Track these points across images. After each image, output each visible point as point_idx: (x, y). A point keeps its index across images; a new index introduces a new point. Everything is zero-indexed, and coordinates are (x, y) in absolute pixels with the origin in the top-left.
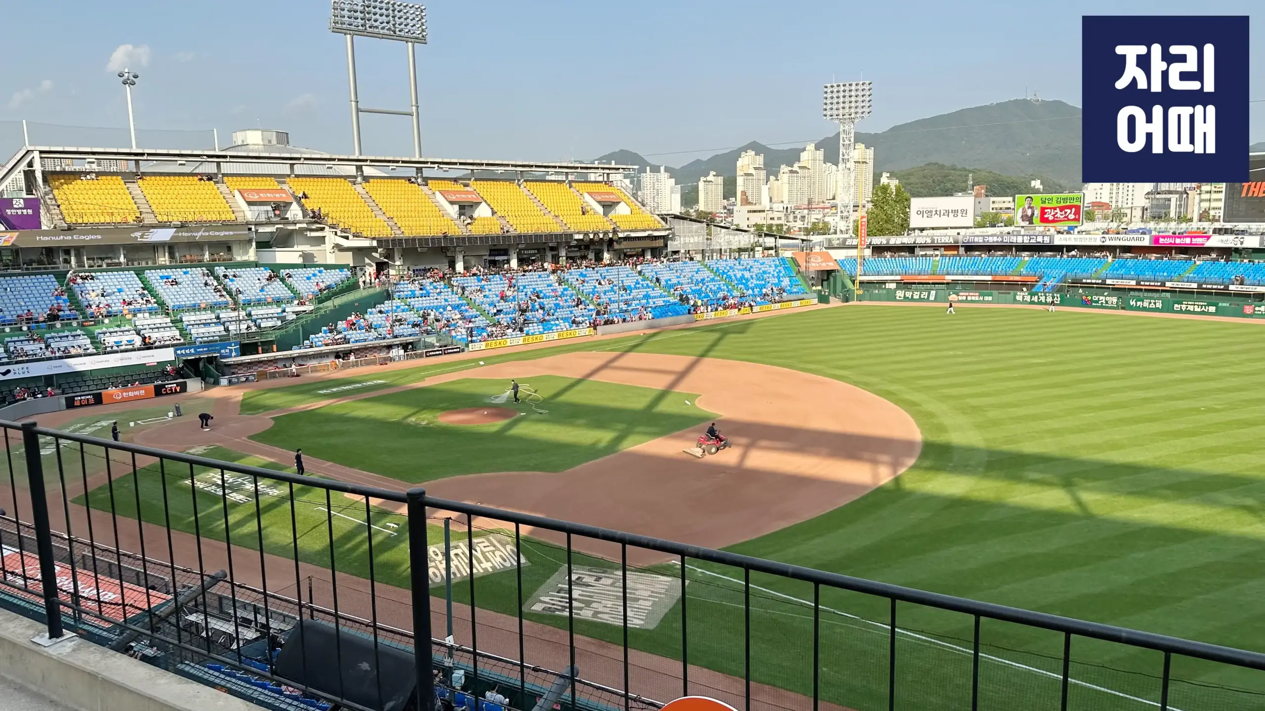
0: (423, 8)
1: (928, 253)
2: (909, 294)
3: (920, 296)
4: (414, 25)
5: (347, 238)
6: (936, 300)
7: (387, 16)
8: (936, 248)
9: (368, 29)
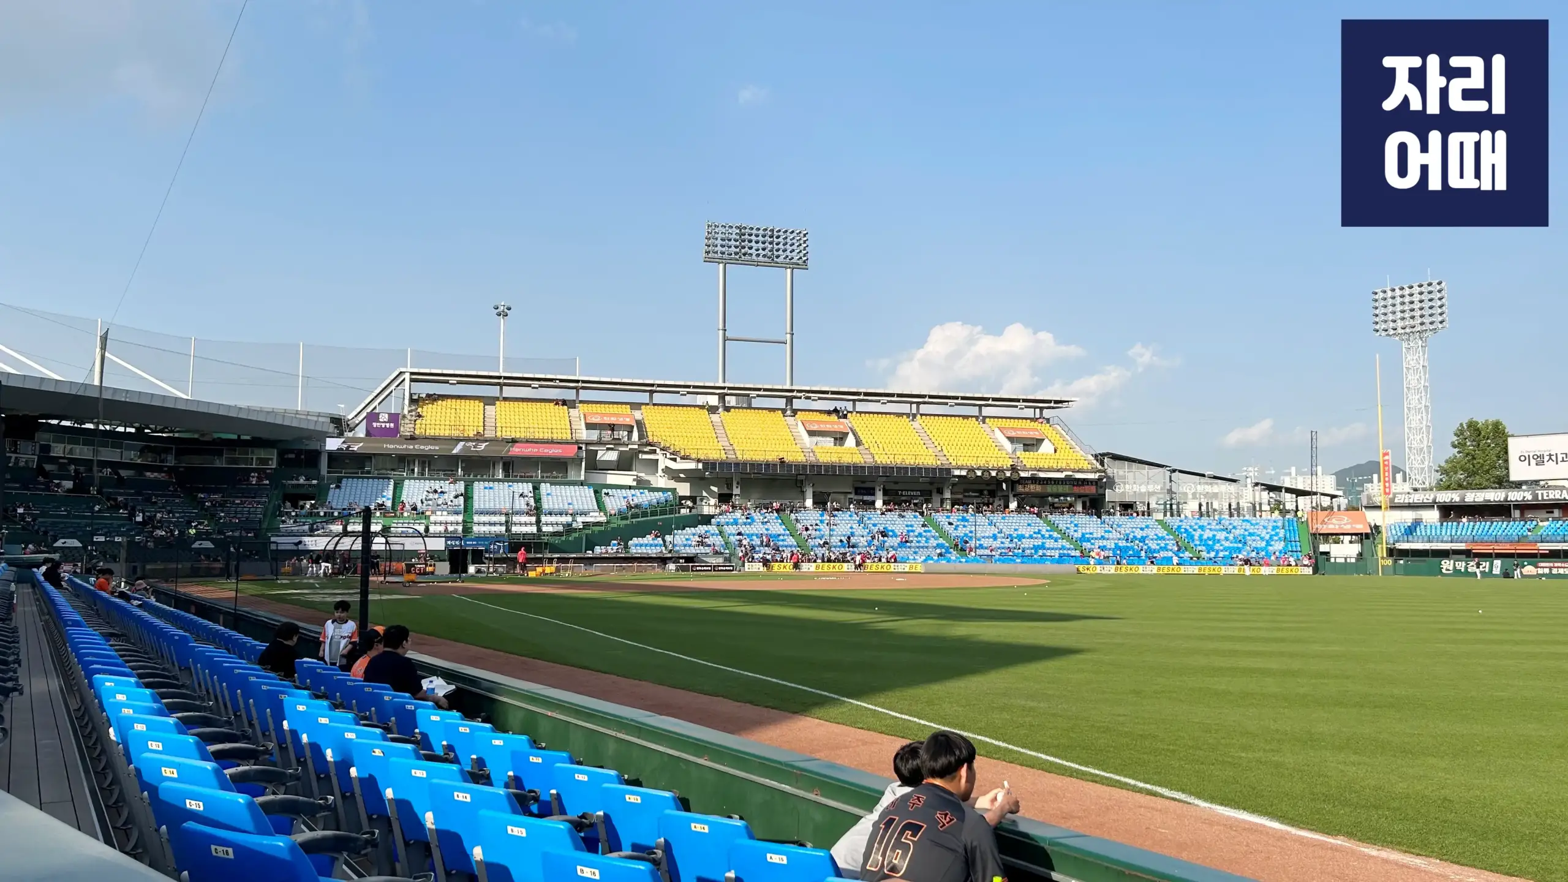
0: (805, 232)
2: (1461, 566)
4: (793, 250)
5: (675, 460)
7: (764, 243)
9: (743, 257)
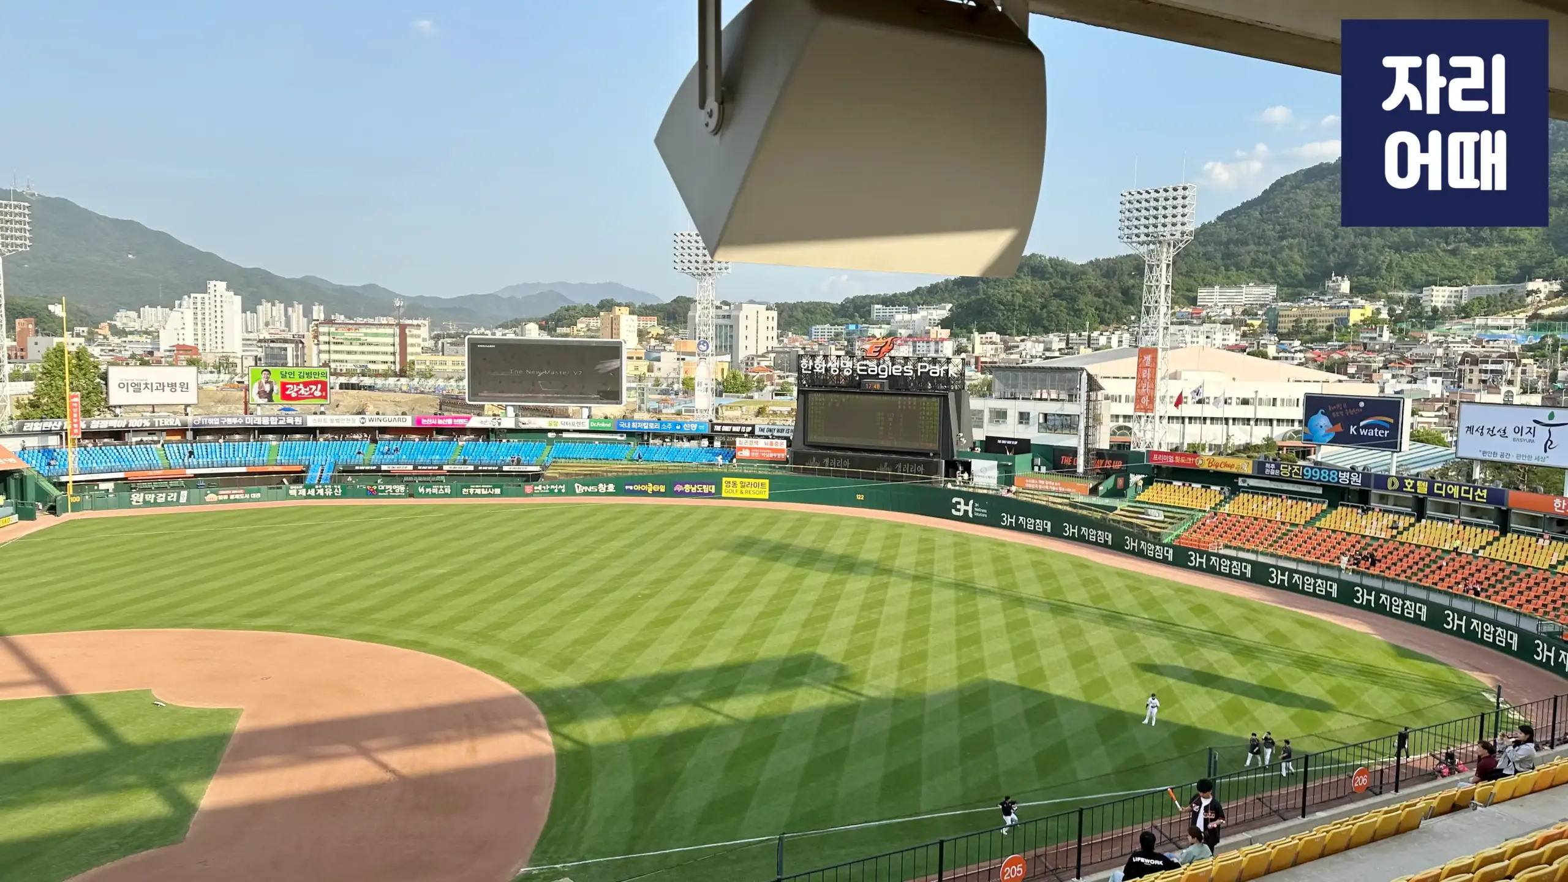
1: (145, 439)
2: (150, 497)
3: (166, 498)
6: (189, 502)
8: (151, 432)
